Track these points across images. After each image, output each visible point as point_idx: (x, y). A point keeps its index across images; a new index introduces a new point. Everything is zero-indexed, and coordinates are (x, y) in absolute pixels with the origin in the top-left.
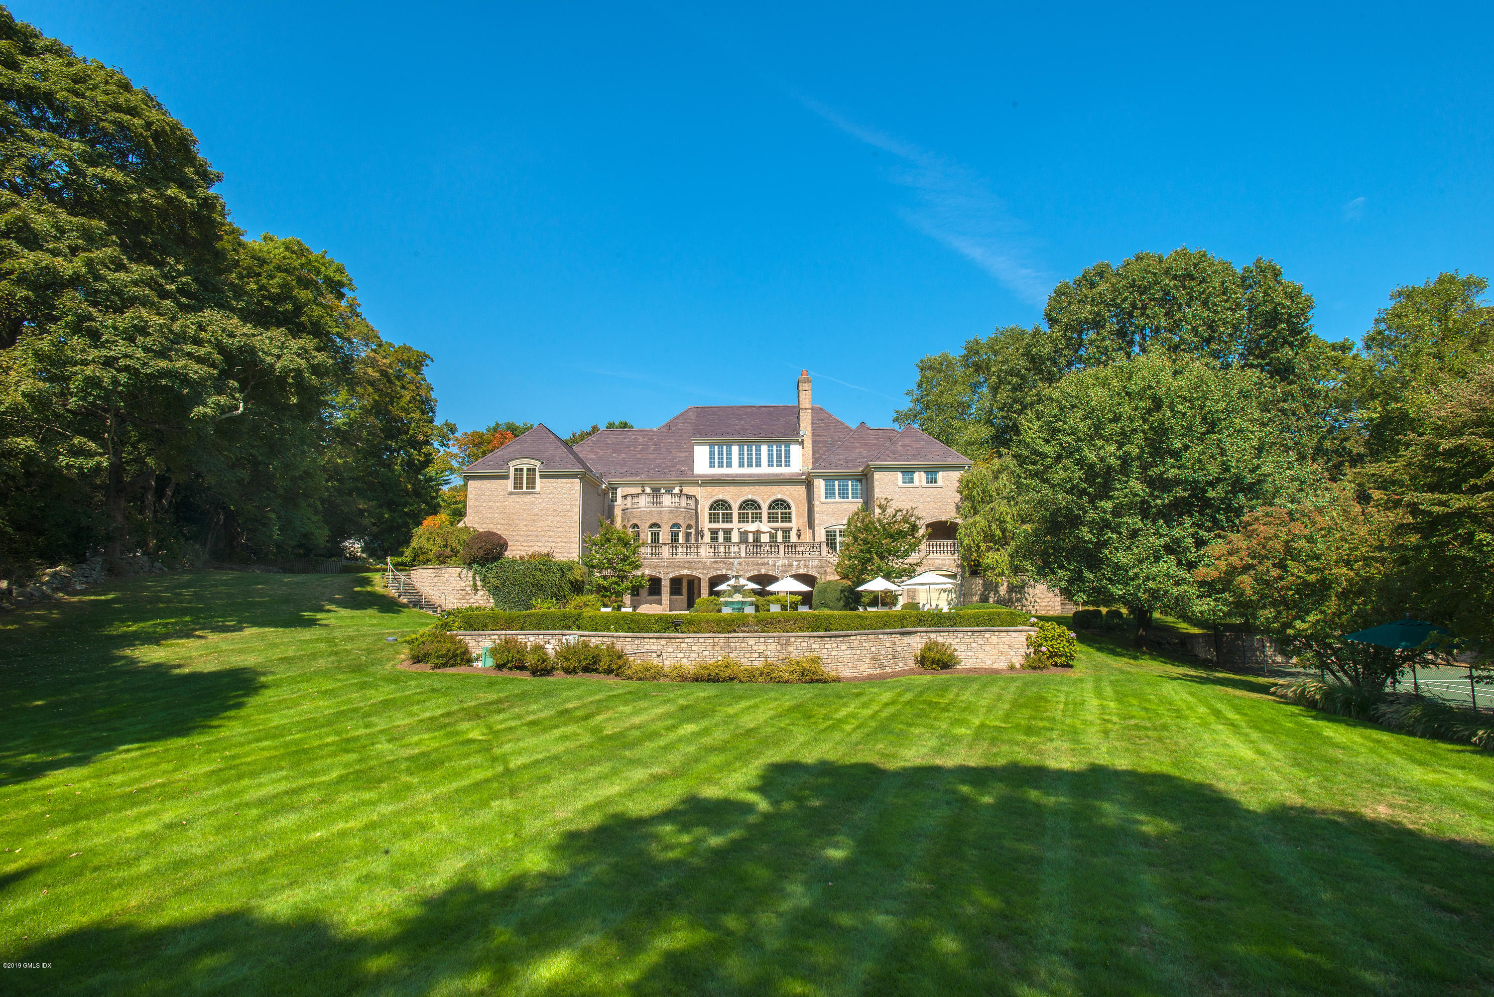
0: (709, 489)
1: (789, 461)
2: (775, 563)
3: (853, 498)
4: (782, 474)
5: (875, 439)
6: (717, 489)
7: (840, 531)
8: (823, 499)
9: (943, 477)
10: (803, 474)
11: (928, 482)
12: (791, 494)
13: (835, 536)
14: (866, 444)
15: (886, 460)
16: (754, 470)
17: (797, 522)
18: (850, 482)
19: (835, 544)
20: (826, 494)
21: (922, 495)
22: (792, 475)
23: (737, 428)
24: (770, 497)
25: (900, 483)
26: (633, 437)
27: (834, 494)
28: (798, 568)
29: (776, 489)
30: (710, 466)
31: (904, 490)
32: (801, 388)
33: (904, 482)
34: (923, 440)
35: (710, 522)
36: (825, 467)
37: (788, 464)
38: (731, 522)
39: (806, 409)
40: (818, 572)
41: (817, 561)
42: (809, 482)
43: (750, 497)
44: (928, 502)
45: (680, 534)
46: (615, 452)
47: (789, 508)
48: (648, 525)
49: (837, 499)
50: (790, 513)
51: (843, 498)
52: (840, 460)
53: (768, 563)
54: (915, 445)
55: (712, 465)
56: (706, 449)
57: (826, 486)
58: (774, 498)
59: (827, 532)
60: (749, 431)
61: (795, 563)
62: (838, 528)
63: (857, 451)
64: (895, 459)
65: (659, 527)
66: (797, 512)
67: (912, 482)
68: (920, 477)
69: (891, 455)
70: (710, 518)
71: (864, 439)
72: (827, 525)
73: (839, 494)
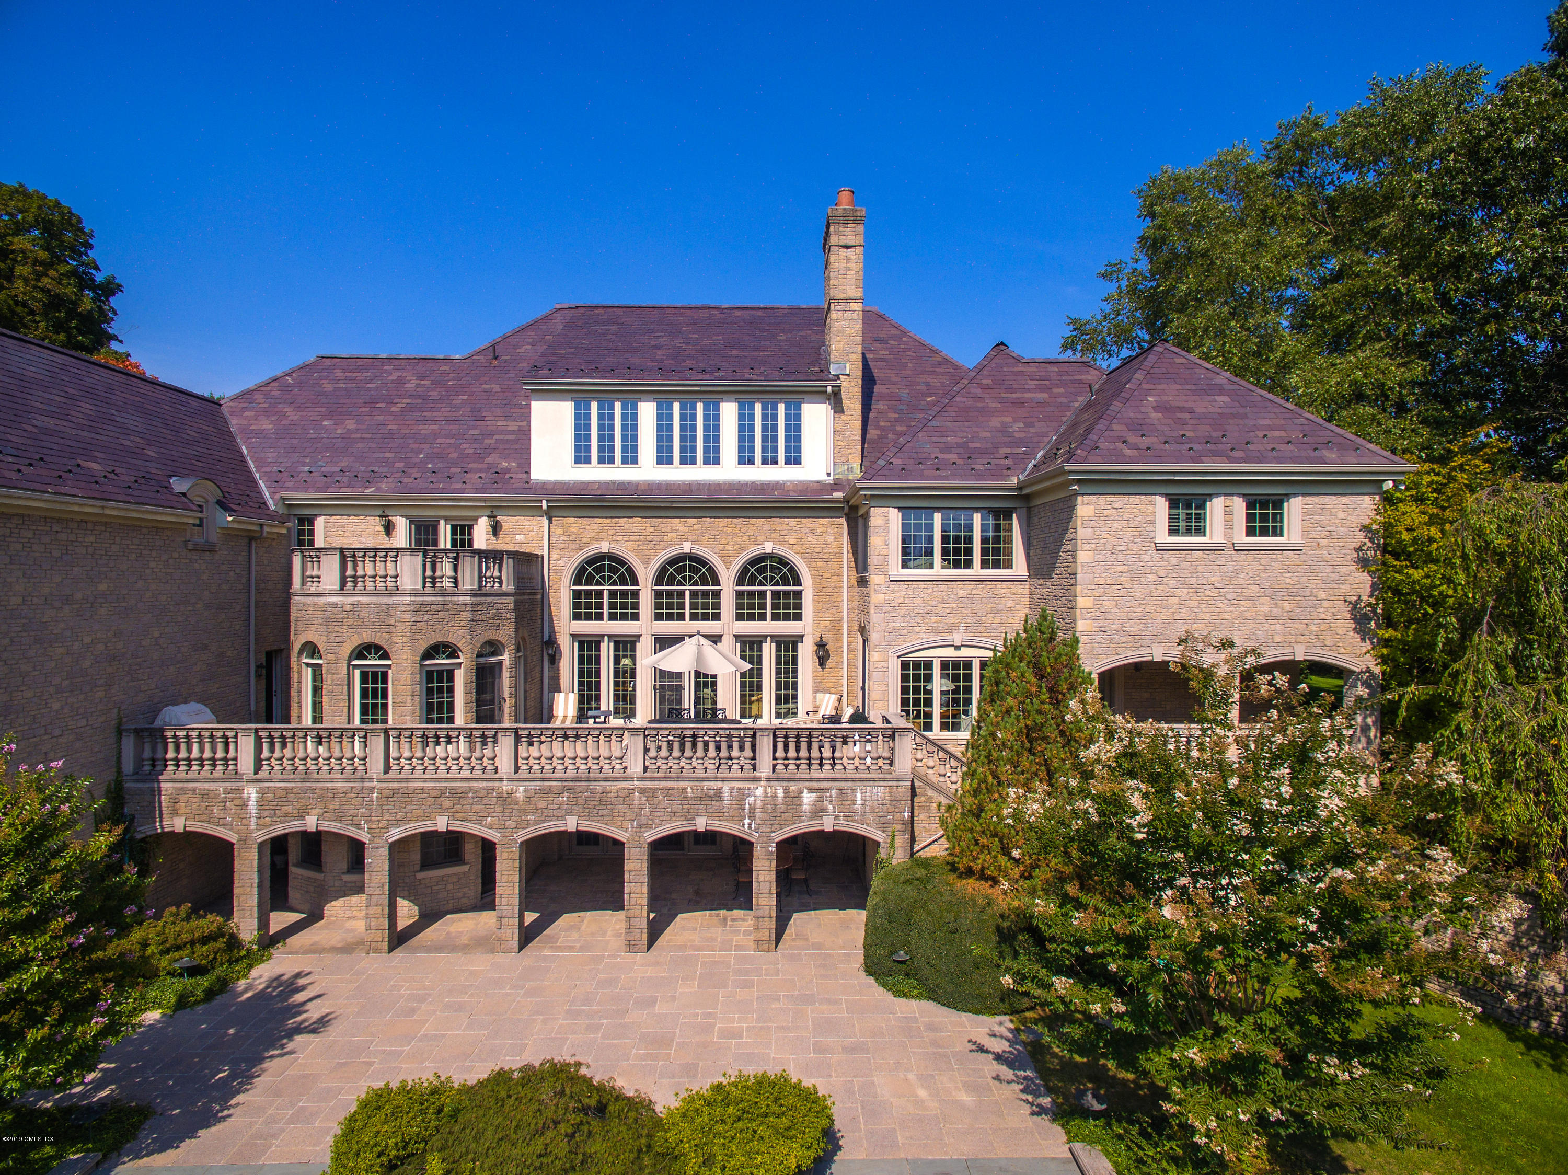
0: (573, 524)
1: (798, 449)
2: (742, 796)
3: (985, 564)
4: (777, 485)
5: (1041, 389)
6: (594, 525)
7: (945, 665)
8: (896, 569)
9: (1307, 514)
10: (837, 485)
11: (1250, 532)
12: (801, 541)
13: (929, 678)
14: (1019, 403)
15: (1118, 457)
16: (700, 473)
17: (817, 621)
18: (977, 517)
19: (929, 702)
20: (905, 552)
21: (1231, 576)
22: (805, 487)
23: (660, 354)
24: (741, 549)
25: (1163, 536)
26: (394, 377)
27: (929, 553)
28: (818, 812)
29: (759, 525)
30: (578, 461)
31: (1174, 558)
32: (833, 240)
33: (1173, 531)
34: (1221, 391)
35: (577, 617)
36: (904, 472)
37: (794, 458)
38: (635, 617)
39: (848, 300)
40: (884, 826)
41: (880, 791)
42: (854, 509)
43: (687, 548)
44: (1253, 599)
45: (459, 675)
46: (330, 415)
47: (798, 582)
48: (347, 649)
49: (938, 569)
50: (798, 594)
51: (957, 565)
52: (947, 449)
53: (719, 795)
54: (1202, 406)
55: (582, 457)
56: (564, 410)
57: (905, 527)
58: (753, 551)
59: (905, 666)
60: (689, 363)
61: (808, 798)
62: (937, 655)
63: (995, 422)
64: (1148, 453)
65: (386, 656)
66: (818, 592)
67: (1200, 531)
68: (1228, 512)
69: (1132, 439)
70: (576, 605)
71: (1010, 389)
72: (905, 647)
73: (945, 552)
